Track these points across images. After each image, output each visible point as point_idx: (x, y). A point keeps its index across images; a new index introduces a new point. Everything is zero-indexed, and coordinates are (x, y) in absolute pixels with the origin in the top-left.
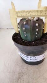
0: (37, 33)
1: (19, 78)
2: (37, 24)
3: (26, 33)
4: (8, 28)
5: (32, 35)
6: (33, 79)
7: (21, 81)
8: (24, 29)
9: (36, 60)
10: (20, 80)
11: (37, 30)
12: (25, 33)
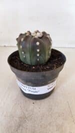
0: (38, 55)
1: (20, 125)
2: (38, 43)
3: (25, 53)
4: (6, 45)
5: (32, 57)
6: (41, 126)
7: (22, 130)
8: (21, 47)
9: (36, 92)
10: (21, 128)
11: (38, 50)
12: (23, 53)
